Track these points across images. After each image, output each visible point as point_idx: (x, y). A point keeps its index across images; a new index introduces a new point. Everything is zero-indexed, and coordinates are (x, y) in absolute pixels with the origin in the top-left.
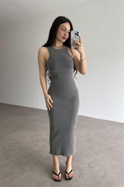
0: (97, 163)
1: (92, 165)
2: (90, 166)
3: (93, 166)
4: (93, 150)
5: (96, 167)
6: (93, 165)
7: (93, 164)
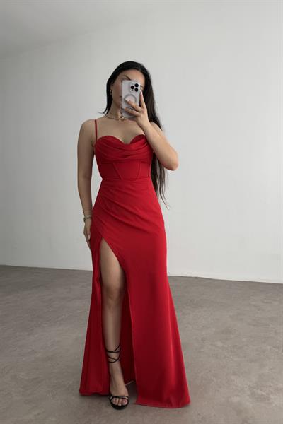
0: (270, 386)
1: (259, 392)
2: (256, 396)
3: (262, 395)
4: (245, 357)
5: (272, 396)
6: (264, 393)
7: (261, 390)
